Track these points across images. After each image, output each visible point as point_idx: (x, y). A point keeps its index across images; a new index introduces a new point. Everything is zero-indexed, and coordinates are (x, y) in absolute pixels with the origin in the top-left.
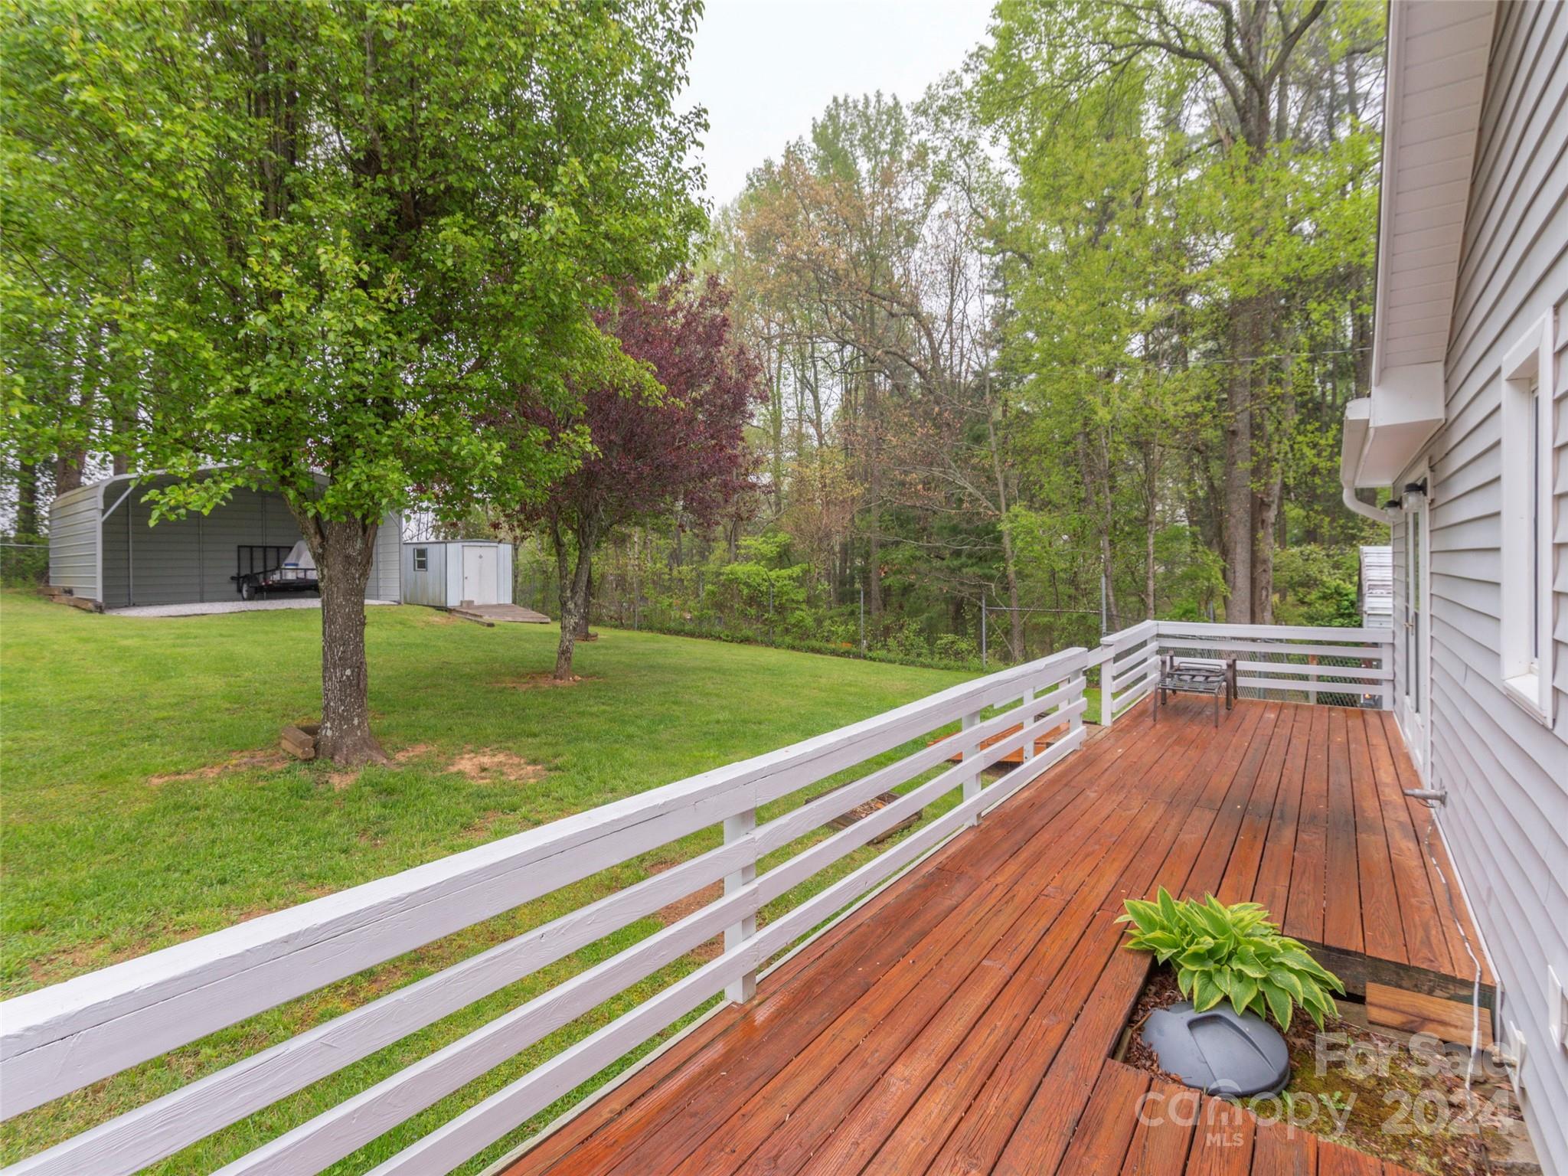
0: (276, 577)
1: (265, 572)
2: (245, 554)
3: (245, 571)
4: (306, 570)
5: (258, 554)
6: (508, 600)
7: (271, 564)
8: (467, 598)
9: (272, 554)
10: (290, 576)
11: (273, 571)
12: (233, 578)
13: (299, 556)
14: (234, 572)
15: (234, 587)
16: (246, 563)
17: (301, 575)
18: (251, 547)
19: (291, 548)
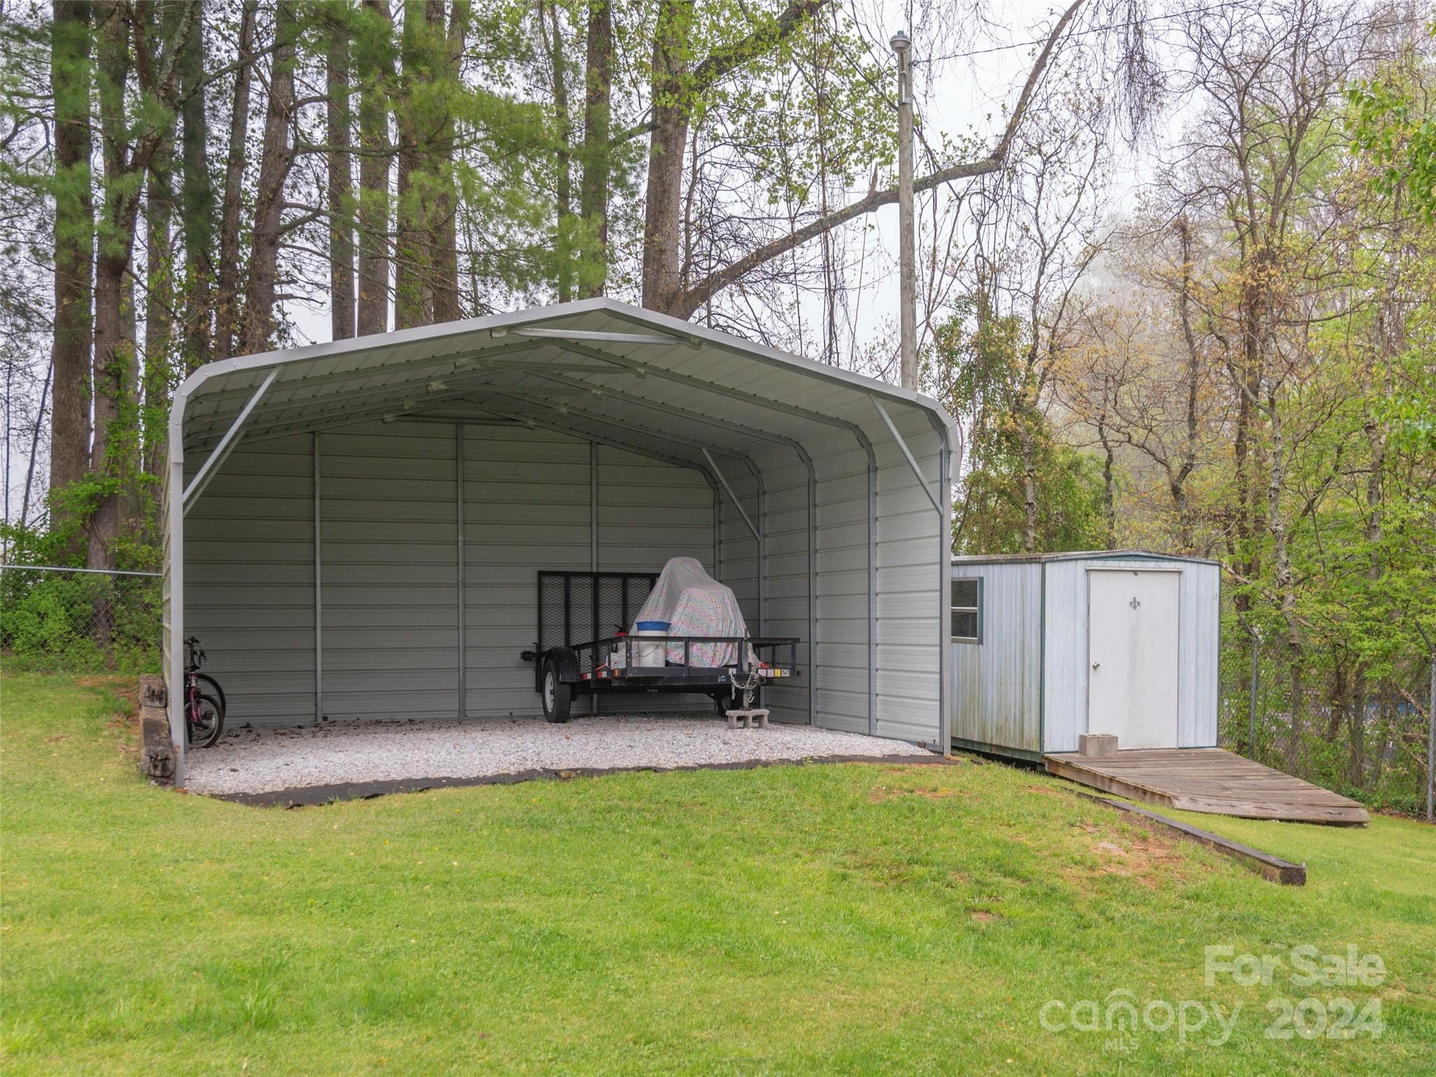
0: (617, 660)
1: (596, 644)
2: (554, 595)
3: (554, 640)
4: (688, 641)
5: (582, 593)
6: (1204, 734)
7: (611, 618)
8: (1096, 730)
9: (611, 593)
10: (651, 658)
11: (612, 644)
12: (526, 656)
13: (671, 602)
14: (528, 640)
15: (528, 677)
16: (554, 616)
17: (677, 656)
18: (567, 576)
19: (652, 578)
